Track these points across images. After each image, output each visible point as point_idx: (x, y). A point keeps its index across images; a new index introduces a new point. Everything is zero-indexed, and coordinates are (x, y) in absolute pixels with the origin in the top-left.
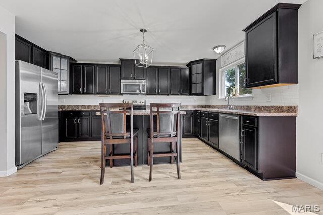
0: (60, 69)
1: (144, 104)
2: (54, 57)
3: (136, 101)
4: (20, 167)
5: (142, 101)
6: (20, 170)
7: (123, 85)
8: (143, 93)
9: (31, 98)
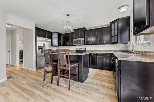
0: (55, 37)
1: (85, 50)
2: (53, 34)
3: (81, 48)
4: (37, 69)
5: (84, 48)
6: (37, 70)
7: (75, 41)
8: (83, 44)
9: (40, 48)
